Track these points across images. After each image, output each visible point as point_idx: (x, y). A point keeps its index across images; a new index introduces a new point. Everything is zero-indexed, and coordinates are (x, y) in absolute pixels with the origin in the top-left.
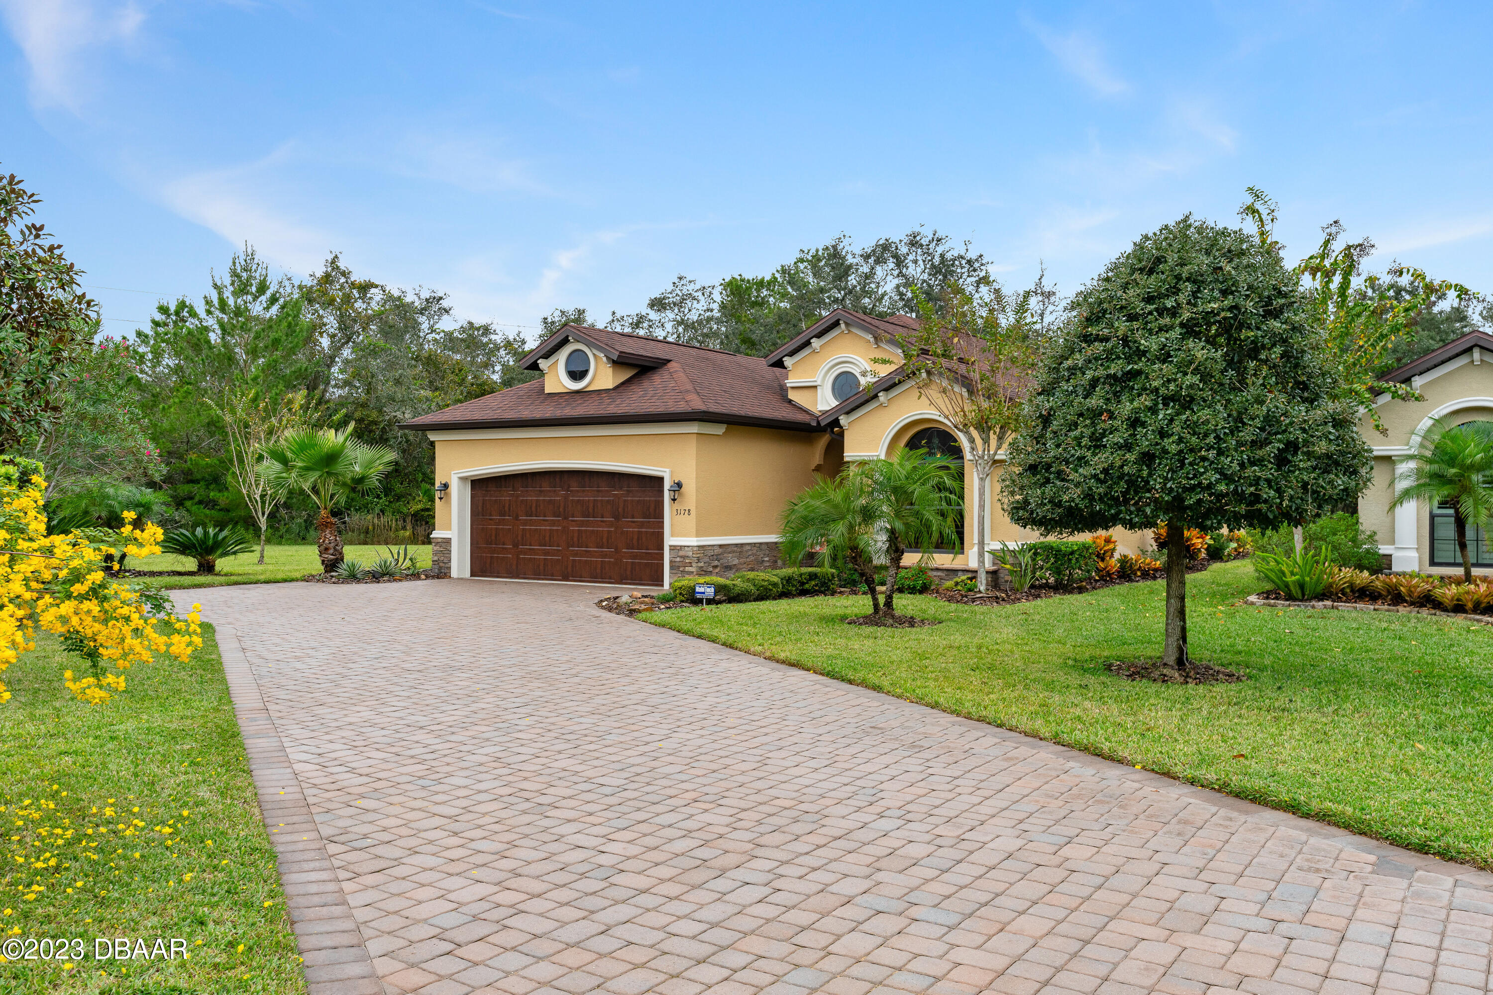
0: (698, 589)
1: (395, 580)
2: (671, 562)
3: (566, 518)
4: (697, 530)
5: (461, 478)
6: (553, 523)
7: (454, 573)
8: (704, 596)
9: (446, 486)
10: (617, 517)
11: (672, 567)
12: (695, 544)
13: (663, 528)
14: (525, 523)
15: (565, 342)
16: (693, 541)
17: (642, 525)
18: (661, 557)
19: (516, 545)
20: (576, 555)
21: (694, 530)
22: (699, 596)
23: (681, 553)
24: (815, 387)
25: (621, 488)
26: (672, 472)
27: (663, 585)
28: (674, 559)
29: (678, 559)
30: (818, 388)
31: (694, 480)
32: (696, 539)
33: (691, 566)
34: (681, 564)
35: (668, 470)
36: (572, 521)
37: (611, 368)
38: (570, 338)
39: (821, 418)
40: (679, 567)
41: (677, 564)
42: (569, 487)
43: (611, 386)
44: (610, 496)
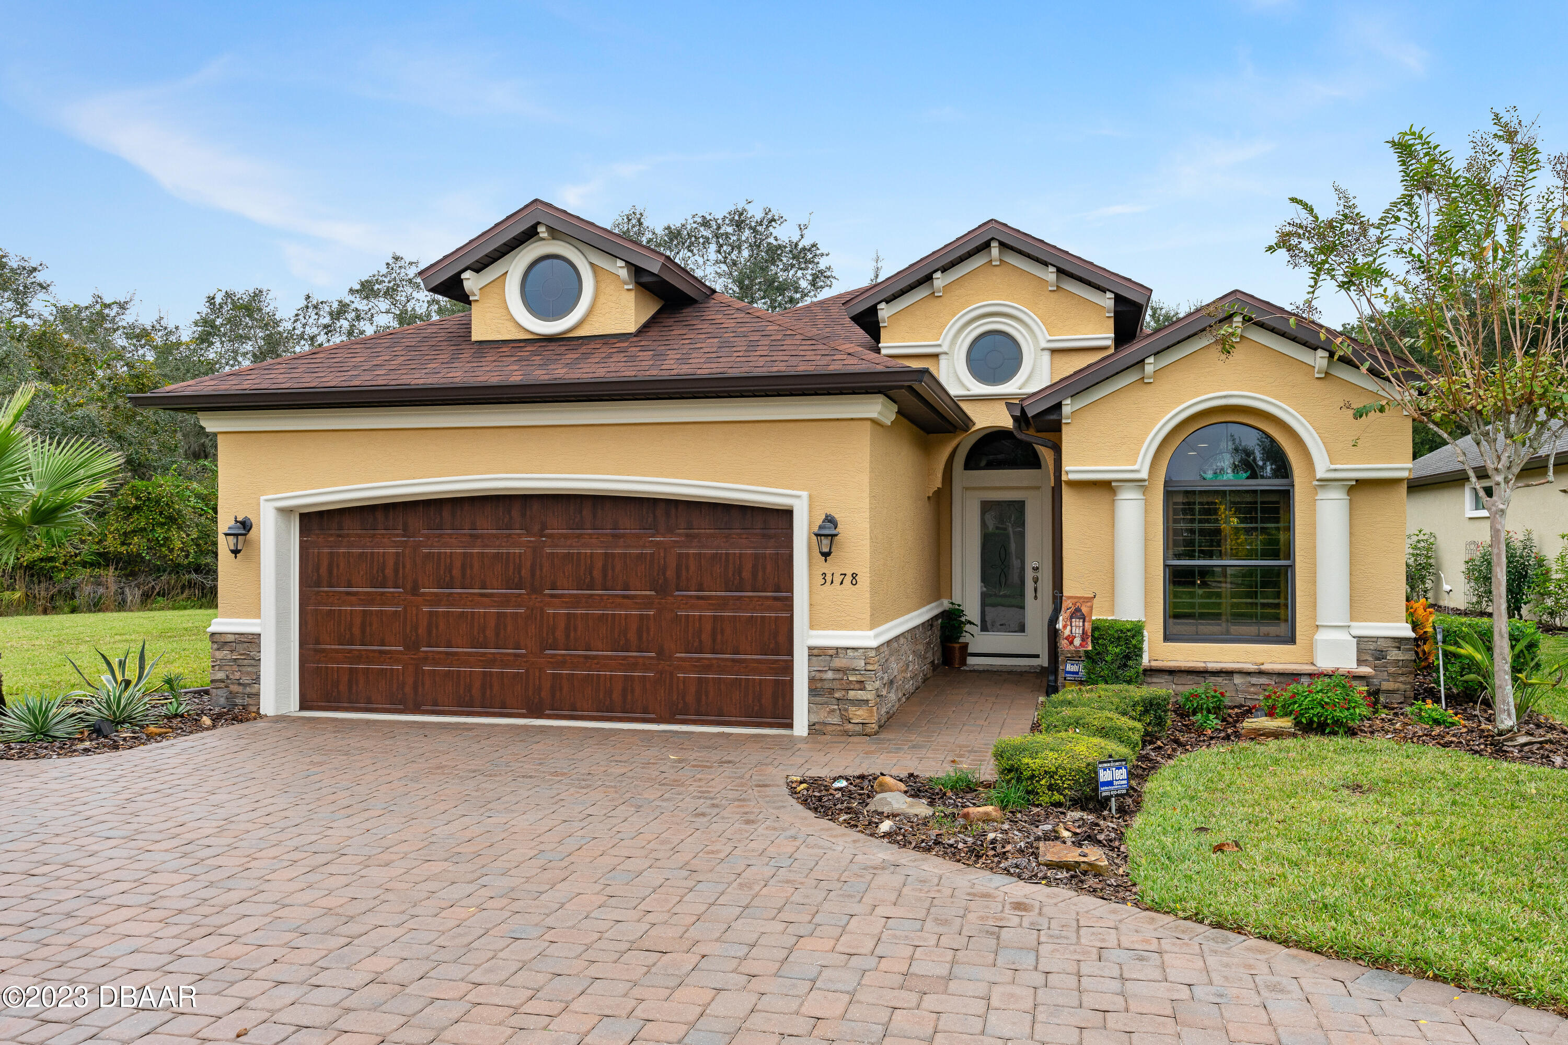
0: (1104, 776)
1: (150, 737)
2: (812, 680)
3: (535, 590)
4: (872, 616)
5: (281, 510)
6: (505, 601)
7: (268, 706)
9: (245, 526)
10: (662, 589)
11: (814, 691)
12: (875, 644)
13: (790, 608)
14: (437, 600)
15: (530, 234)
16: (868, 638)
17: (723, 604)
18: (788, 668)
19: (412, 646)
20: (561, 663)
21: (867, 616)
23: (838, 663)
24: (937, 355)
25: (670, 531)
27: (790, 726)
28: (818, 675)
29: (830, 675)
30: (942, 357)
31: (867, 515)
32: (871, 633)
33: (863, 689)
34: (836, 685)
35: (805, 494)
36: (552, 596)
37: (632, 294)
38: (541, 229)
39: (1026, 403)
40: (832, 690)
41: (827, 685)
42: (544, 527)
43: (632, 328)
44: (644, 547)
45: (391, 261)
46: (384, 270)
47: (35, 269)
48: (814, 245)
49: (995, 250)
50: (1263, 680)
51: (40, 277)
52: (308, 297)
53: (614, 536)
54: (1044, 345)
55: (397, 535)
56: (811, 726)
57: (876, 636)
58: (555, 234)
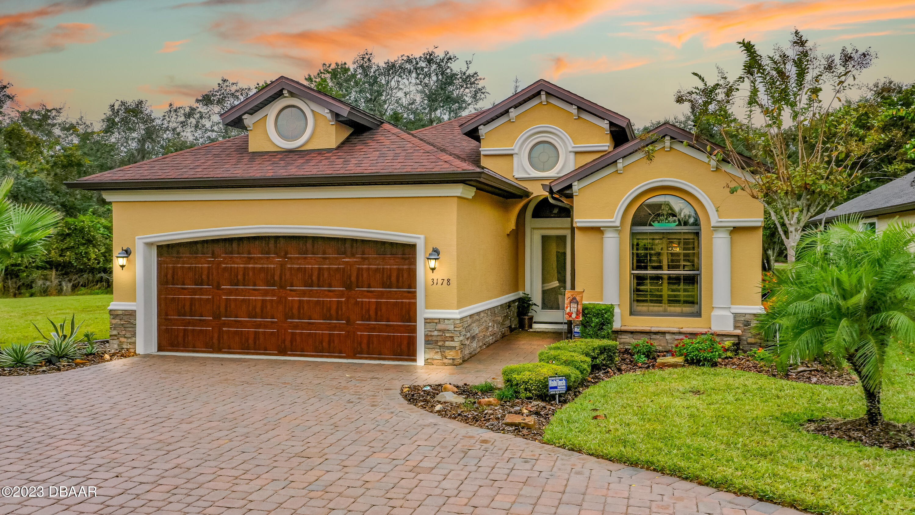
0: (552, 384)
1: (77, 365)
2: (426, 336)
3: (282, 287)
4: (459, 302)
5: (147, 244)
6: (266, 293)
7: (140, 349)
8: (557, 391)
9: (127, 252)
10: (349, 287)
11: (427, 342)
12: (459, 316)
13: (415, 297)
14: (230, 292)
15: (279, 94)
16: (455, 314)
17: (381, 295)
18: (414, 330)
19: (216, 317)
20: (296, 327)
21: (455, 302)
22: (552, 392)
23: (439, 327)
24: (512, 155)
25: (353, 255)
26: (426, 239)
27: (415, 360)
28: (430, 333)
29: (436, 333)
30: (514, 156)
31: (455, 248)
32: (457, 311)
33: (453, 341)
34: (439, 338)
35: (422, 236)
36: (291, 290)
37: (334, 126)
38: (285, 92)
39: (552, 184)
40: (437, 342)
41: (434, 339)
42: (286, 253)
43: (334, 146)
44: (339, 264)
45: (221, 82)
46: (217, 88)
47: (5, 87)
48: (476, 73)
49: (543, 97)
50: (681, 337)
51: (8, 91)
52: (171, 105)
53: (324, 258)
54: (570, 149)
55: (209, 257)
56: (426, 360)
57: (460, 313)
58: (292, 95)
